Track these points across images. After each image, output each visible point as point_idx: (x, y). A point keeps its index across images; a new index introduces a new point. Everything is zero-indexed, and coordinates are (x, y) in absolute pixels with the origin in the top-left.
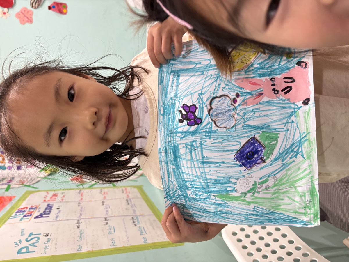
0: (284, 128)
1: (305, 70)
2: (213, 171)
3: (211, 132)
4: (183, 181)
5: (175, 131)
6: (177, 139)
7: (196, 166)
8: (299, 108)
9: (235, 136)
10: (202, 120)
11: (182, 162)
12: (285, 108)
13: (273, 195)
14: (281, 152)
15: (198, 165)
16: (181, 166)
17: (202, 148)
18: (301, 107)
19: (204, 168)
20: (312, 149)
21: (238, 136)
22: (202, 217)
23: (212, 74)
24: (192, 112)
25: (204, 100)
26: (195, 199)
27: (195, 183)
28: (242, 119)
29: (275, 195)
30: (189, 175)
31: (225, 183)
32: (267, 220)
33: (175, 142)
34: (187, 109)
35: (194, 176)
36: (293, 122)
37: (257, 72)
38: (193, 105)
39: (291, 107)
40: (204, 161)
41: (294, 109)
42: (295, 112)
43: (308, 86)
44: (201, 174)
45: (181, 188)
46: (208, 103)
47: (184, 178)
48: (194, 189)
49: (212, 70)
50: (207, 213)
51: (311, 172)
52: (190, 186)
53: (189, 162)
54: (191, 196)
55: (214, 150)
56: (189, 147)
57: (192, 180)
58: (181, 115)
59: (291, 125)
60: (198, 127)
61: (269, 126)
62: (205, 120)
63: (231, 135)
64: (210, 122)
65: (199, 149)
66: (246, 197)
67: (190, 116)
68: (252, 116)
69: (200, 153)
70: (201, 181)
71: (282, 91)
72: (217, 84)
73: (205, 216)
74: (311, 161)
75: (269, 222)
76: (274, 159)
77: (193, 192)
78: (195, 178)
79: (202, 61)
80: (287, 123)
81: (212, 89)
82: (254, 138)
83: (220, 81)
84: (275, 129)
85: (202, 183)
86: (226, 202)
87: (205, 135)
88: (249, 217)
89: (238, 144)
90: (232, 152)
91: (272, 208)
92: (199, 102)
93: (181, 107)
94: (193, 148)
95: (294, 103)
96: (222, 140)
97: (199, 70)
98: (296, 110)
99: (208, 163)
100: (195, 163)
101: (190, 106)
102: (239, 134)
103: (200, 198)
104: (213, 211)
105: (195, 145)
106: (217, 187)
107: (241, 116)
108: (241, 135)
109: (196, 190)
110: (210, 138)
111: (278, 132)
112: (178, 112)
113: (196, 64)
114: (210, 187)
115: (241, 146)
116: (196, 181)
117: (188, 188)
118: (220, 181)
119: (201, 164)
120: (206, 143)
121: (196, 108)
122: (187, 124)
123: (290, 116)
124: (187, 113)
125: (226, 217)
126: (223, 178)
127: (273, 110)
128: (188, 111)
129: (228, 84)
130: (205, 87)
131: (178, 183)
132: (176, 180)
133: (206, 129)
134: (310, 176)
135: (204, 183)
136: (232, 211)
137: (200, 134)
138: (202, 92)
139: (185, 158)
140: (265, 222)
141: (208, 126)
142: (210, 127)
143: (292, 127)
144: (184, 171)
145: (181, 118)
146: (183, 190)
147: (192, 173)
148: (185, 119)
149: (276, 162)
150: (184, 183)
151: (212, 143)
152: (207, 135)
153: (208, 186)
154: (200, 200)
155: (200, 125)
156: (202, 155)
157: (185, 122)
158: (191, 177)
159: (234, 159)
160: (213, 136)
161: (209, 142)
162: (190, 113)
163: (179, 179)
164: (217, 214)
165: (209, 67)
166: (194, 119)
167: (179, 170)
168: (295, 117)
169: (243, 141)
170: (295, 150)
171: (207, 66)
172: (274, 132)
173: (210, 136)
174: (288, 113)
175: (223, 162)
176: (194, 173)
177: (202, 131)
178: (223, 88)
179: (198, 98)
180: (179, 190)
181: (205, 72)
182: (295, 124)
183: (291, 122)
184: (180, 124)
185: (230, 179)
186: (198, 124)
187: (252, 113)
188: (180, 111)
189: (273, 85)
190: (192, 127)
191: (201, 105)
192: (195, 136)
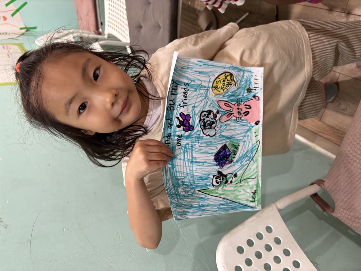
0: (242, 140)
1: (258, 102)
2: (199, 169)
3: (199, 138)
4: (176, 179)
5: (174, 135)
6: (175, 141)
7: (187, 165)
8: (253, 127)
9: (214, 143)
10: (194, 128)
11: (177, 161)
12: (244, 125)
13: (234, 188)
14: (240, 156)
15: (189, 164)
16: (176, 165)
17: (192, 150)
18: (254, 126)
19: (192, 166)
20: (259, 155)
21: (216, 142)
22: (189, 214)
23: (202, 93)
24: (187, 120)
25: (197, 112)
26: (184, 195)
27: (185, 180)
28: (219, 130)
29: (235, 188)
30: (181, 173)
31: (206, 179)
32: (231, 208)
33: (173, 143)
34: (183, 117)
35: (185, 173)
36: (248, 136)
37: (230, 98)
38: (188, 115)
39: (247, 125)
40: (193, 160)
41: (250, 127)
42: (250, 129)
43: (259, 112)
44: (190, 172)
45: (174, 186)
46: (199, 114)
47: (177, 177)
48: (184, 186)
49: (202, 89)
50: (193, 208)
51: (257, 171)
52: (181, 184)
53: (182, 161)
54: (182, 193)
55: (201, 152)
56: (183, 148)
57: (183, 178)
58: (178, 121)
59: (247, 138)
60: (191, 133)
61: (234, 137)
62: (196, 128)
63: (212, 142)
64: (199, 130)
65: (190, 151)
66: (218, 190)
67: (186, 123)
68: (225, 129)
69: (190, 153)
70: (190, 178)
71: (243, 113)
72: (206, 102)
73: (192, 212)
74: (257, 164)
75: (232, 209)
76: (236, 161)
77: (183, 190)
78: (185, 176)
79: (196, 80)
80: (245, 136)
81: (202, 105)
82: (225, 145)
83: (207, 100)
84: (237, 140)
85: (190, 180)
86: (205, 196)
87: (195, 140)
88: (220, 206)
89: (216, 149)
90: (212, 155)
91: (234, 198)
92: (192, 113)
93: (179, 114)
94: (186, 150)
95: (250, 123)
96: (206, 145)
97: (193, 87)
98: (251, 128)
99: (195, 162)
100: (187, 162)
101: (187, 115)
102: (216, 141)
103: (188, 194)
104: (197, 206)
105: (187, 147)
106: (200, 183)
107: (219, 128)
108: (218, 142)
109: (185, 187)
110: (198, 143)
111: (239, 142)
112: (176, 118)
113: (191, 81)
114: (195, 183)
115: (218, 150)
116: (186, 178)
117: (179, 185)
118: (203, 177)
119: (190, 163)
120: (195, 146)
121: (190, 118)
122: (183, 129)
123: (247, 131)
124: (184, 120)
125: (206, 209)
126: (205, 174)
127: (237, 126)
128: (184, 119)
129: (212, 103)
130: (198, 102)
131: (172, 181)
132: (171, 178)
133: (196, 135)
134: (257, 174)
135: (191, 180)
136: (210, 204)
137: (192, 139)
138: (195, 105)
139: (179, 158)
140: (230, 210)
141: (198, 133)
142: (199, 133)
143: (248, 139)
144: (177, 170)
145: (178, 124)
146: (175, 188)
147: (184, 171)
148: (182, 125)
149: (237, 163)
150: (177, 181)
151: (199, 147)
152: (196, 140)
153: (194, 182)
154: (188, 197)
155: (192, 131)
156: (192, 155)
157: (182, 127)
158: (183, 175)
159: (213, 160)
160: (201, 141)
161: (197, 145)
162: (185, 121)
163: (173, 177)
164: (200, 208)
165: (201, 87)
166: (189, 126)
167: (174, 169)
168: (250, 132)
169: (219, 147)
170: (249, 156)
171: (199, 86)
172: (237, 142)
173: (198, 141)
174: (246, 129)
175: (206, 162)
176: (185, 171)
177: (193, 136)
178: (209, 105)
179: (192, 110)
180: (173, 189)
181: (198, 90)
182: (249, 137)
183: (247, 136)
184: (178, 129)
185: (209, 176)
186: (191, 131)
187: (225, 127)
188: (178, 118)
189: (238, 109)
190: (187, 132)
191: (194, 116)
192: (188, 140)
